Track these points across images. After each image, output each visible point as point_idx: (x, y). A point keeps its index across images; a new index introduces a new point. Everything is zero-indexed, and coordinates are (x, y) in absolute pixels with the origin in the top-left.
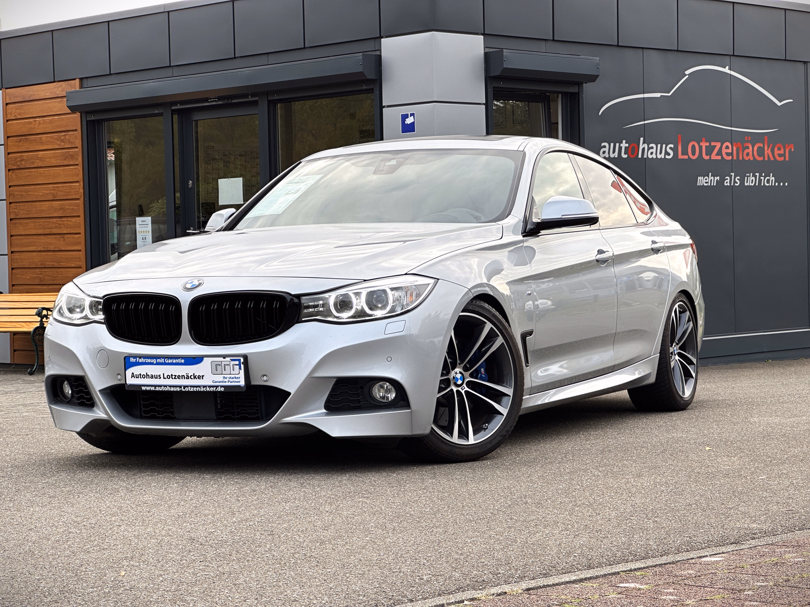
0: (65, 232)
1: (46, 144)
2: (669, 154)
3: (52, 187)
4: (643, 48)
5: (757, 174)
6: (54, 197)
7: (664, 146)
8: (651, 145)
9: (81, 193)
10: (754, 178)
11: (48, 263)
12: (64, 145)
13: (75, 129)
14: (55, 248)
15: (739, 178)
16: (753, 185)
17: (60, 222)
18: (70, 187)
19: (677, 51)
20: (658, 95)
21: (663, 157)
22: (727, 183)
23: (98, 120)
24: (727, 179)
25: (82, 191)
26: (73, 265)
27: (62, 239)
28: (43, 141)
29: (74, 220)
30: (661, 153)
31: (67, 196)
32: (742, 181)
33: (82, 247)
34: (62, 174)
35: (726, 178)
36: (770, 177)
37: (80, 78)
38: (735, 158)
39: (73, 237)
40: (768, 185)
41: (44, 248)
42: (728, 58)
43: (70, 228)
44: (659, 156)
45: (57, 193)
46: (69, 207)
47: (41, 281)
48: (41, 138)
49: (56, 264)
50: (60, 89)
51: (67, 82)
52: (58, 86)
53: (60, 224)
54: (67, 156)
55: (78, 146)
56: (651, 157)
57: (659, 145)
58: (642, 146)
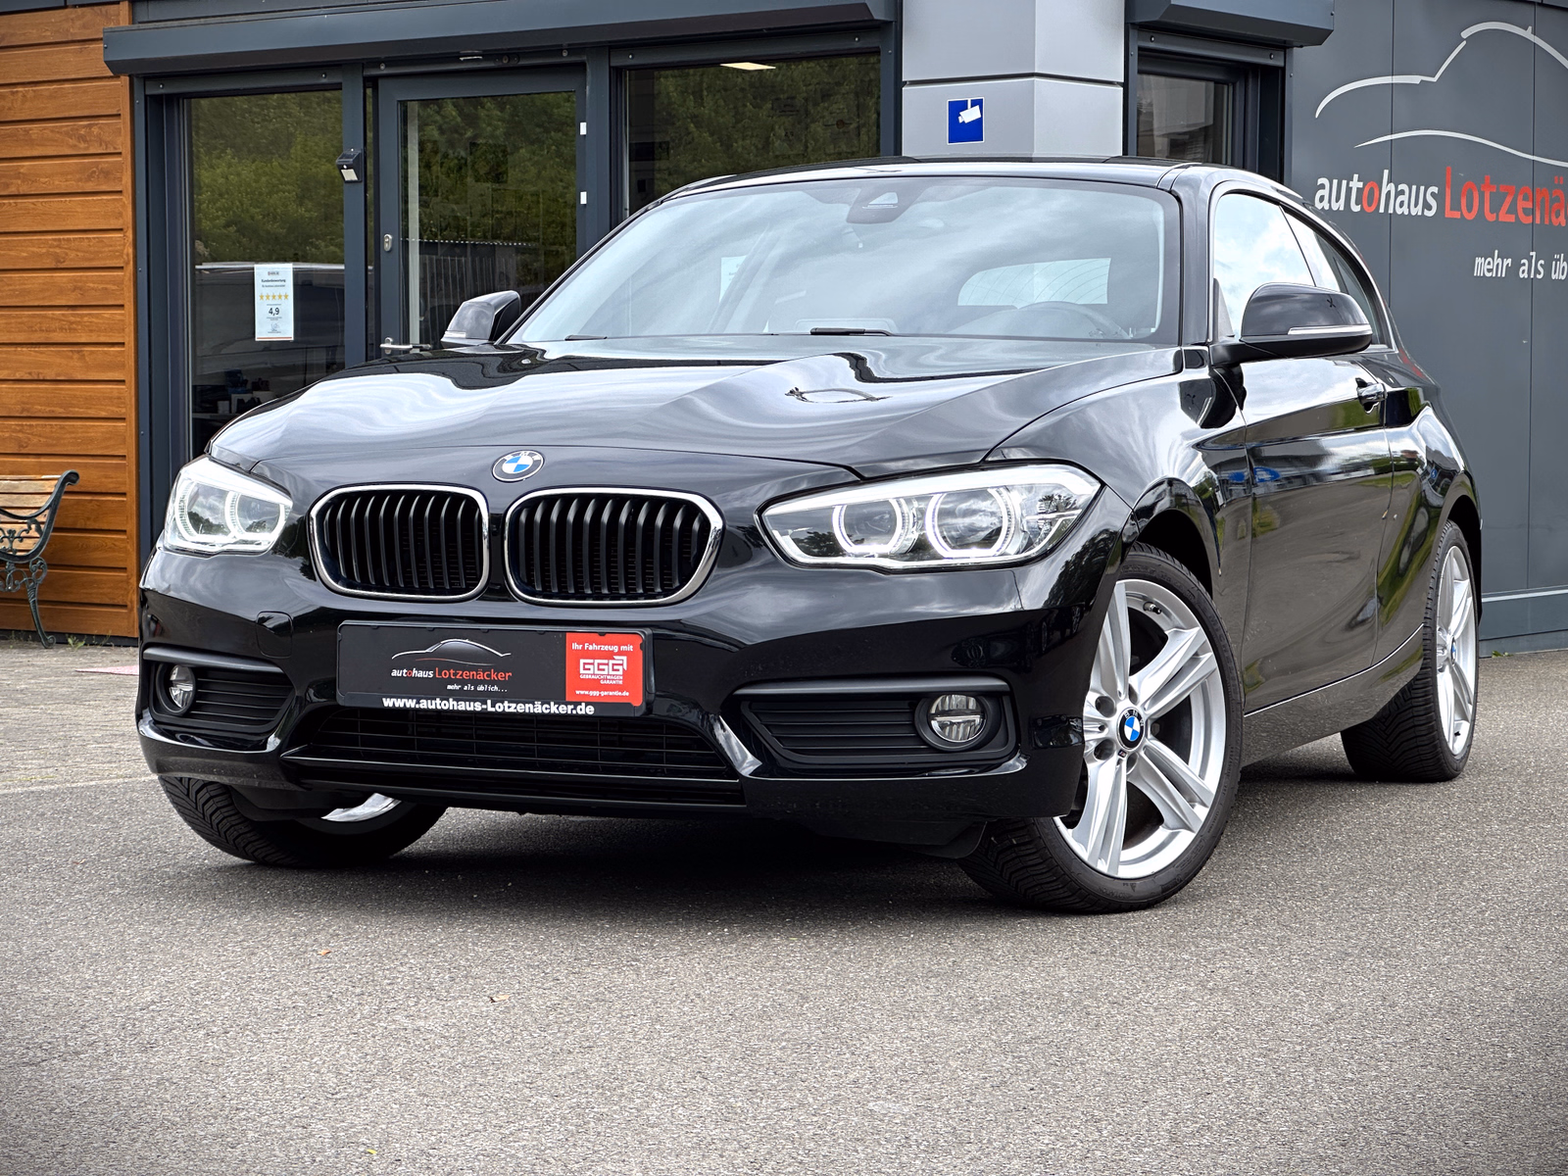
0: (83, 340)
1: (40, 145)
2: (1429, 208)
3: (55, 240)
6: (59, 262)
7: (1422, 188)
8: (1401, 187)
9: (128, 255)
10: (1565, 264)
11: (39, 408)
12: (86, 149)
13: (115, 113)
14: (59, 375)
15: (1542, 262)
17: (72, 319)
18: (101, 240)
20: (1416, 79)
21: (1420, 214)
22: (1523, 272)
23: (169, 96)
24: (1524, 264)
25: (131, 250)
26: (103, 414)
27: (76, 356)
28: (34, 137)
29: (107, 313)
30: (1416, 206)
31: (90, 260)
32: (1548, 268)
33: (129, 376)
34: (79, 213)
35: (1523, 261)
38: (1538, 221)
39: (106, 353)
41: (30, 374)
42: (1531, 8)
43: (99, 331)
44: (1414, 214)
45: (67, 254)
46: (96, 285)
47: (22, 446)
48: (27, 131)
49: (62, 410)
50: (78, 23)
51: (96, 8)
52: (73, 16)
53: (72, 323)
54: (94, 172)
55: (123, 151)
56: (1399, 211)
57: (1414, 187)
58: (1387, 187)
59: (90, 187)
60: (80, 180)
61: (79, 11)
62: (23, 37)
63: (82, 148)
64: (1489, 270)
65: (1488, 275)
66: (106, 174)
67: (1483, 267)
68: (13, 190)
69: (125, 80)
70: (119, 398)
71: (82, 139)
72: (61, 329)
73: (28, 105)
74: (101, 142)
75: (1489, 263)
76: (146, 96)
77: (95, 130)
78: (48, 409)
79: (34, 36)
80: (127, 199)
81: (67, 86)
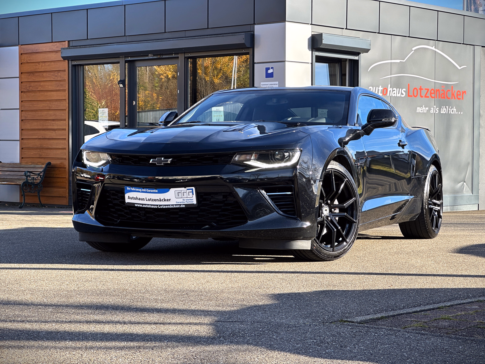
0: (56, 128)
1: (46, 78)
2: (403, 94)
3: (49, 102)
4: (391, 35)
5: (447, 107)
6: (50, 108)
7: (401, 89)
8: (394, 89)
9: (67, 106)
10: (445, 109)
11: (45, 146)
13: (64, 70)
14: (49, 137)
15: (438, 109)
16: (445, 113)
18: (60, 102)
19: (409, 37)
20: (398, 61)
21: (400, 96)
22: (432, 111)
23: (78, 65)
24: (432, 109)
26: (61, 147)
27: (54, 132)
28: (44, 76)
29: (62, 122)
30: (399, 94)
31: (58, 107)
32: (440, 110)
33: (66, 137)
34: (55, 96)
36: (454, 109)
37: (68, 41)
39: (61, 131)
40: (453, 113)
41: (43, 137)
42: (434, 41)
43: (60, 126)
44: (398, 95)
45: (52, 106)
46: (59, 114)
47: (40, 156)
48: (42, 74)
49: (50, 146)
50: (55, 46)
51: (60, 43)
52: (54, 45)
53: (53, 124)
54: (59, 85)
55: (66, 79)
56: (393, 95)
57: (398, 89)
58: (389, 89)
59: (58, 89)
60: (55, 87)
61: (56, 43)
62: (41, 50)
63: (56, 78)
64: (421, 111)
65: (421, 112)
66: (62, 85)
67: (419, 110)
68: (39, 89)
69: (67, 61)
70: (64, 143)
71: (56, 76)
72: (51, 125)
73: (43, 67)
74: (61, 77)
75: (421, 109)
76: (72, 65)
77: (59, 74)
78: (47, 146)
79: (44, 50)
80: (67, 92)
81: (53, 63)
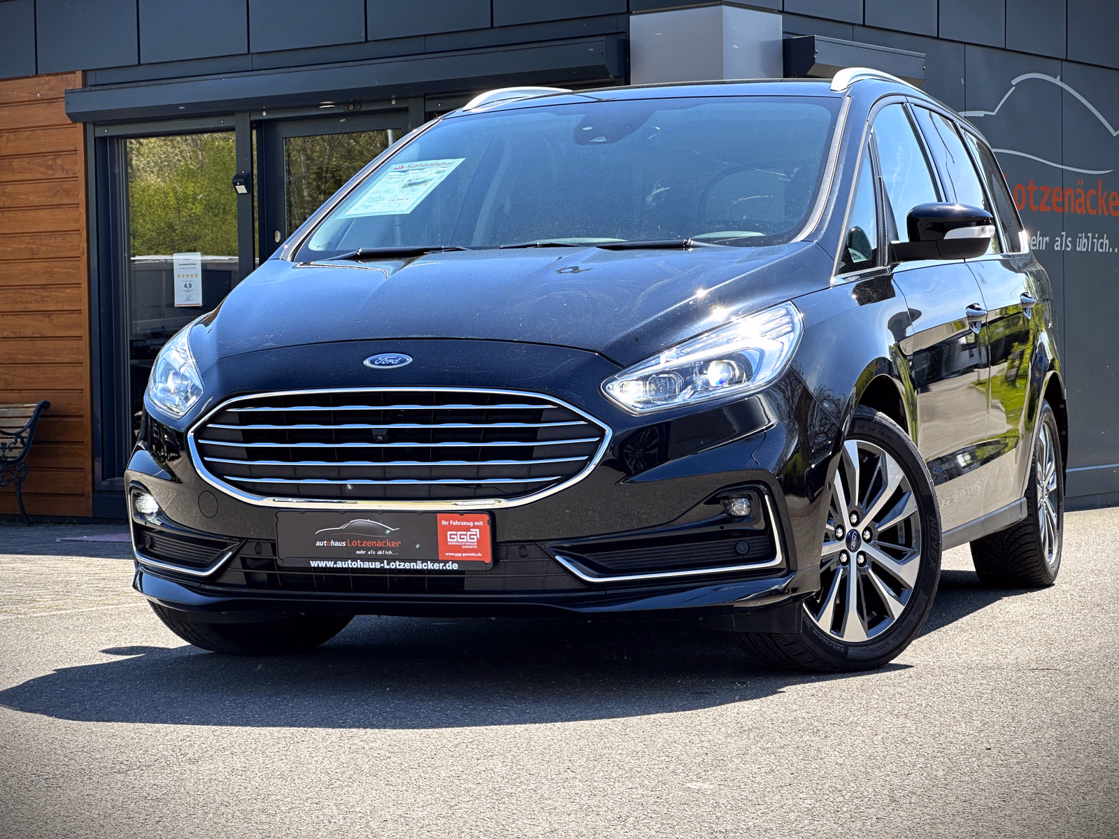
0: (52, 309)
1: (19, 173)
3: (30, 239)
4: (965, 43)
5: (1090, 235)
6: (34, 254)
9: (83, 248)
10: (1086, 240)
11: (21, 356)
12: (53, 174)
13: (73, 149)
14: (34, 333)
15: (1070, 239)
16: (1085, 250)
17: (44, 294)
18: (64, 238)
19: (1004, 49)
20: (980, 114)
22: (1057, 246)
23: (112, 138)
24: (1058, 241)
25: (85, 245)
26: (67, 360)
27: (46, 320)
28: (15, 167)
29: (68, 291)
31: (58, 252)
32: (1074, 243)
33: (84, 332)
34: (48, 220)
35: (1057, 238)
36: (1103, 239)
37: (83, 71)
38: (1066, 211)
39: (68, 317)
40: (1101, 251)
41: (14, 333)
42: (1059, 62)
43: (64, 302)
45: (40, 249)
46: (61, 270)
47: (7, 384)
48: (10, 163)
49: (36, 358)
50: (46, 87)
51: (60, 77)
52: (42, 82)
53: (44, 297)
54: (59, 191)
55: (79, 176)
59: (55, 201)
60: (47, 197)
61: (47, 78)
62: (5, 98)
63: (50, 174)
64: (1034, 245)
65: (1034, 248)
66: (67, 192)
69: (80, 126)
70: (78, 349)
71: (50, 167)
72: (36, 301)
73: (11, 144)
74: (63, 169)
76: (95, 138)
77: (59, 161)
78: (27, 358)
79: (15, 97)
80: (82, 209)
81: (39, 132)
